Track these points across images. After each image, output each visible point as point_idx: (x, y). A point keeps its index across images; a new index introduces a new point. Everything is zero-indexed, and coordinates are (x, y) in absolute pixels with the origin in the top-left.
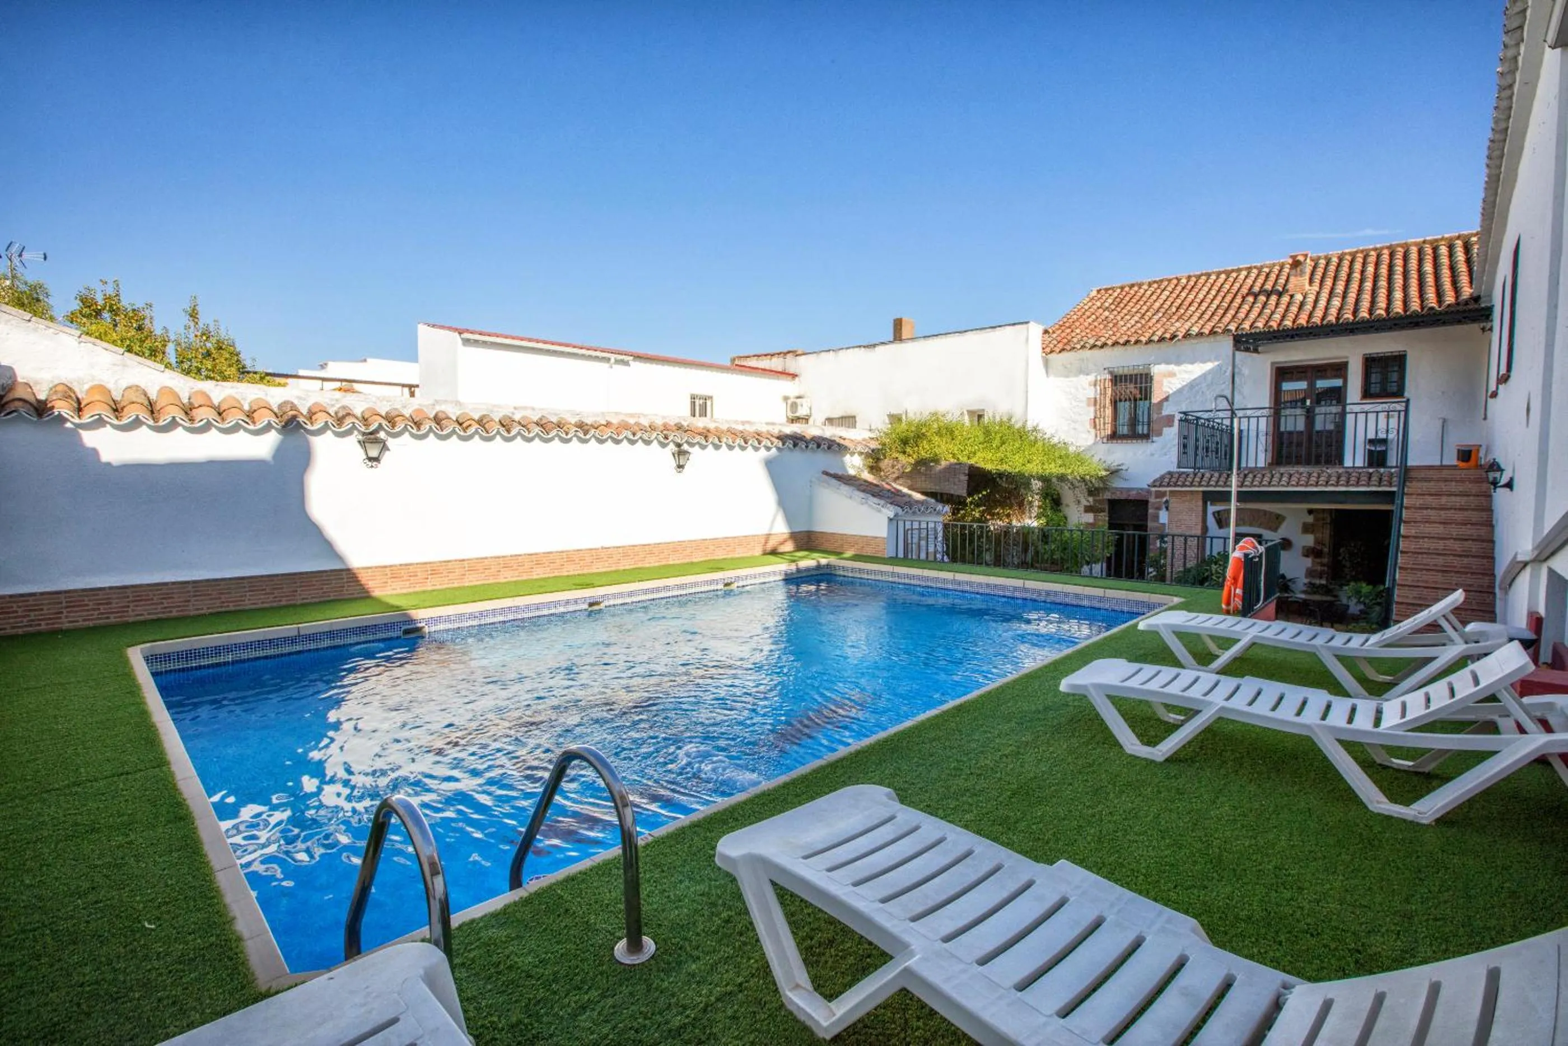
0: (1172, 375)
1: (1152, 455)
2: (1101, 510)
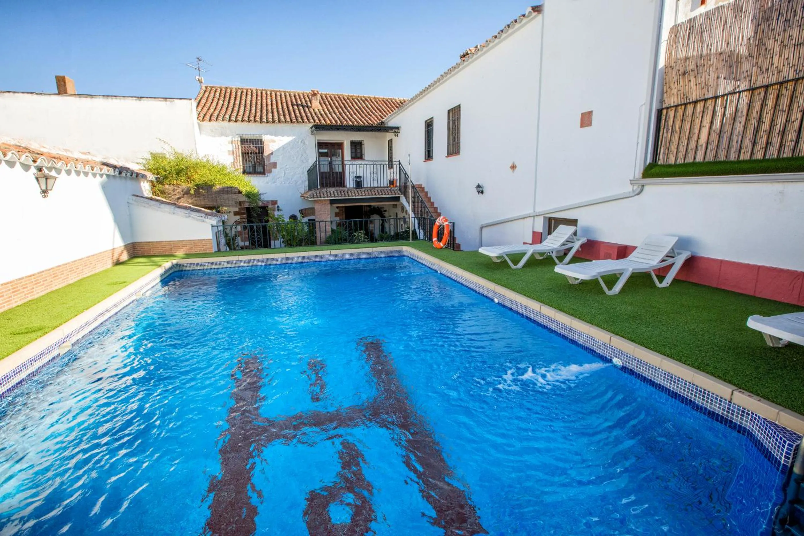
0: (274, 141)
1: (268, 183)
2: (243, 214)
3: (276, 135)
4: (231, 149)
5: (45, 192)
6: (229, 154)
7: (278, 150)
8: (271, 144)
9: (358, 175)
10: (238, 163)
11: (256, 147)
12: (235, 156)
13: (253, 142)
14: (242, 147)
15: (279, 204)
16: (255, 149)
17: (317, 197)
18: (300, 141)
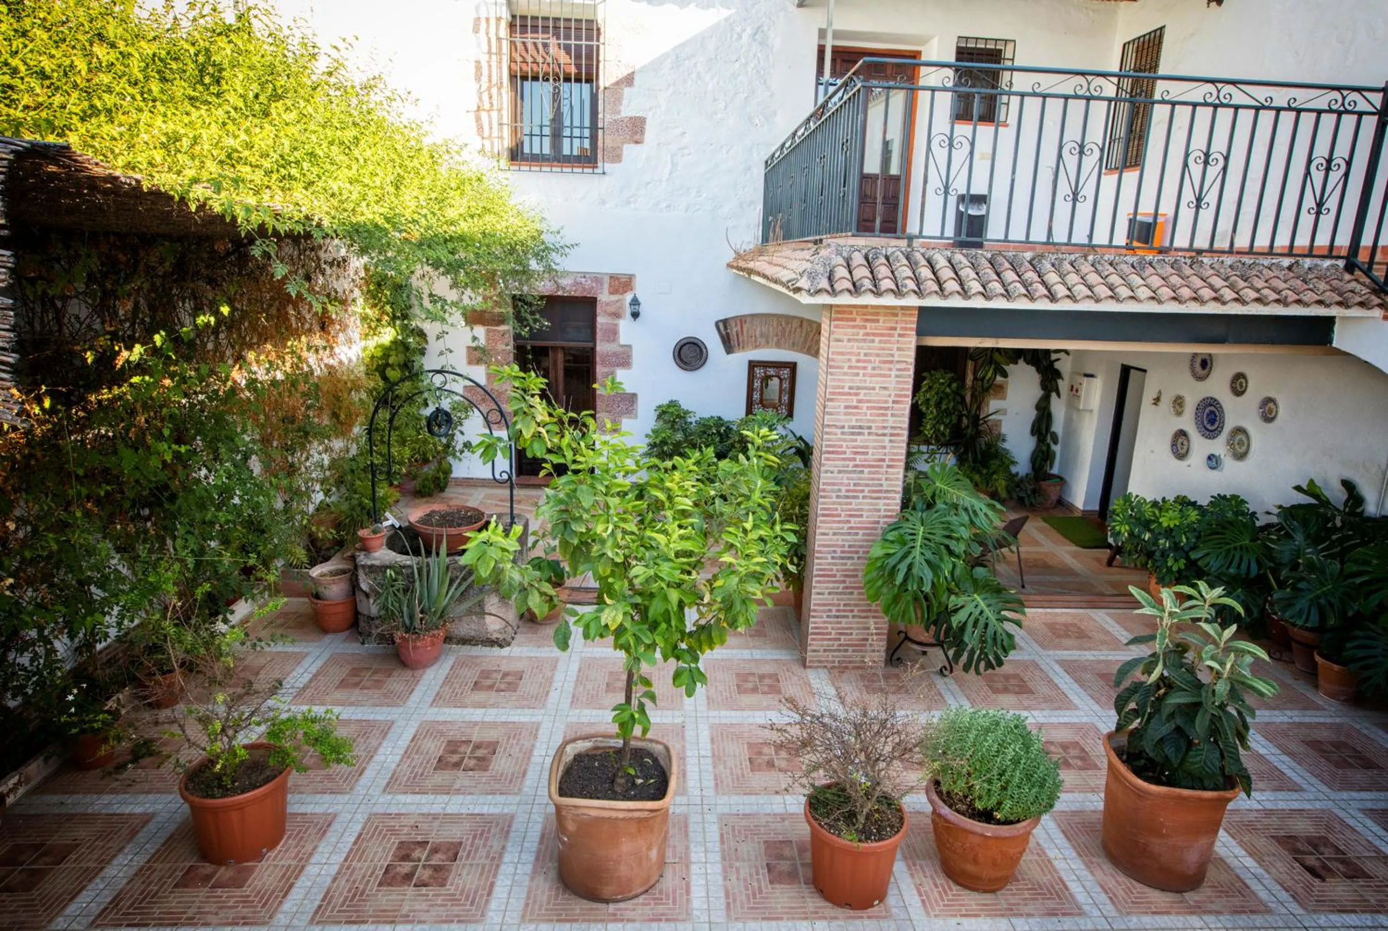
0: (641, 27)
1: (603, 202)
2: (500, 320)
4: (471, 57)
6: (464, 77)
7: (655, 66)
8: (629, 39)
9: (979, 188)
10: (494, 115)
11: (567, 49)
12: (485, 86)
13: (556, 28)
14: (513, 43)
15: (641, 290)
16: (563, 58)
18: (749, 31)
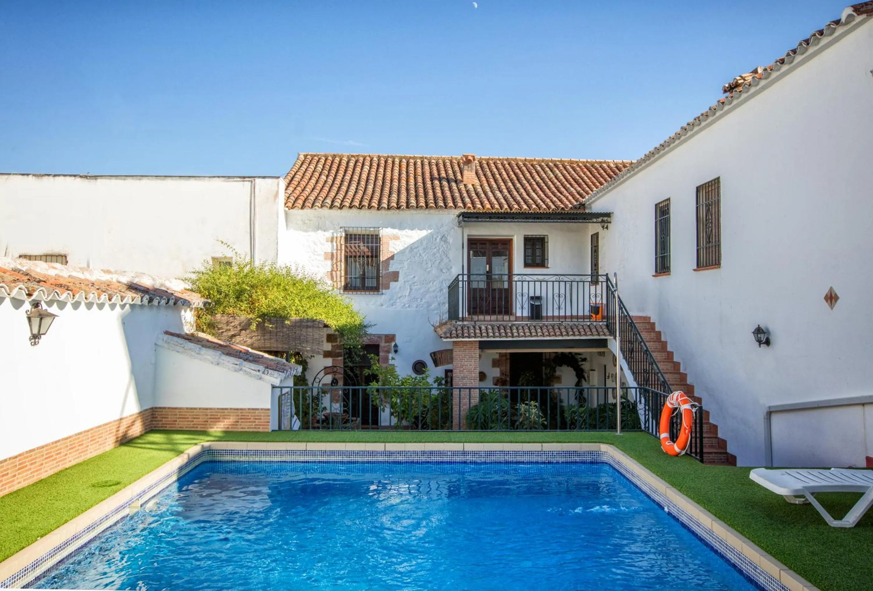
0: (396, 238)
1: (382, 305)
2: (339, 355)
3: (401, 228)
4: (330, 251)
5: (36, 337)
6: (326, 259)
7: (402, 252)
8: (391, 243)
10: (338, 273)
11: (368, 247)
12: (335, 261)
13: (363, 239)
14: (346, 247)
15: (398, 341)
16: (366, 250)
17: (457, 336)
18: (439, 237)
